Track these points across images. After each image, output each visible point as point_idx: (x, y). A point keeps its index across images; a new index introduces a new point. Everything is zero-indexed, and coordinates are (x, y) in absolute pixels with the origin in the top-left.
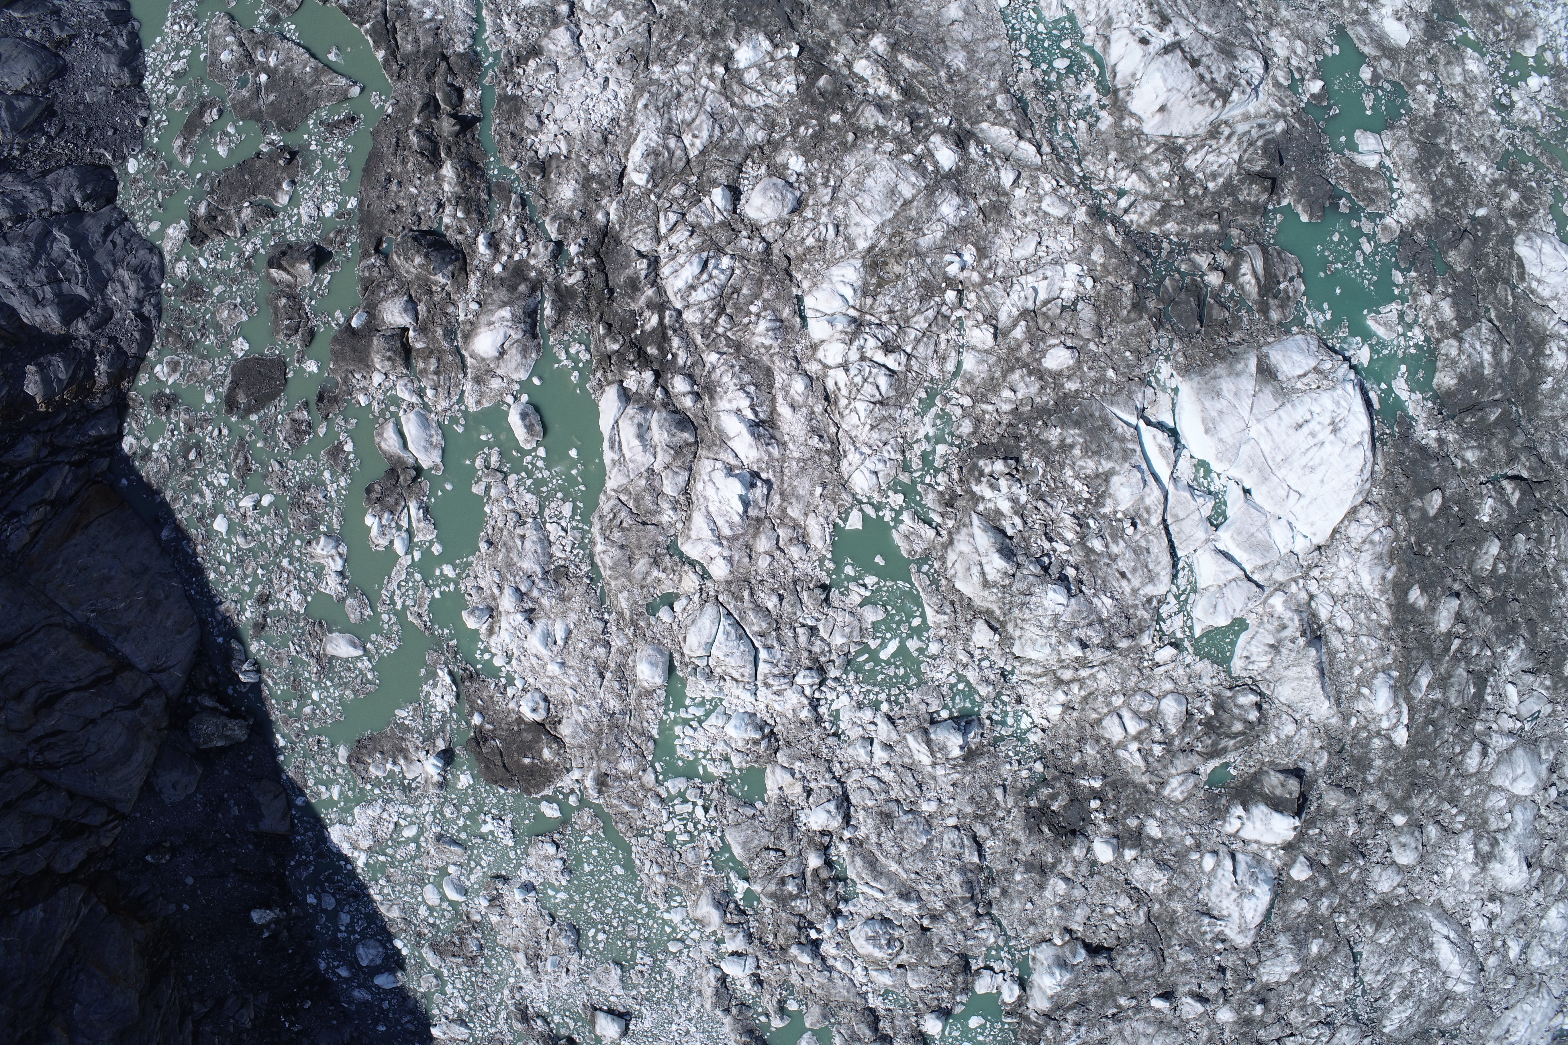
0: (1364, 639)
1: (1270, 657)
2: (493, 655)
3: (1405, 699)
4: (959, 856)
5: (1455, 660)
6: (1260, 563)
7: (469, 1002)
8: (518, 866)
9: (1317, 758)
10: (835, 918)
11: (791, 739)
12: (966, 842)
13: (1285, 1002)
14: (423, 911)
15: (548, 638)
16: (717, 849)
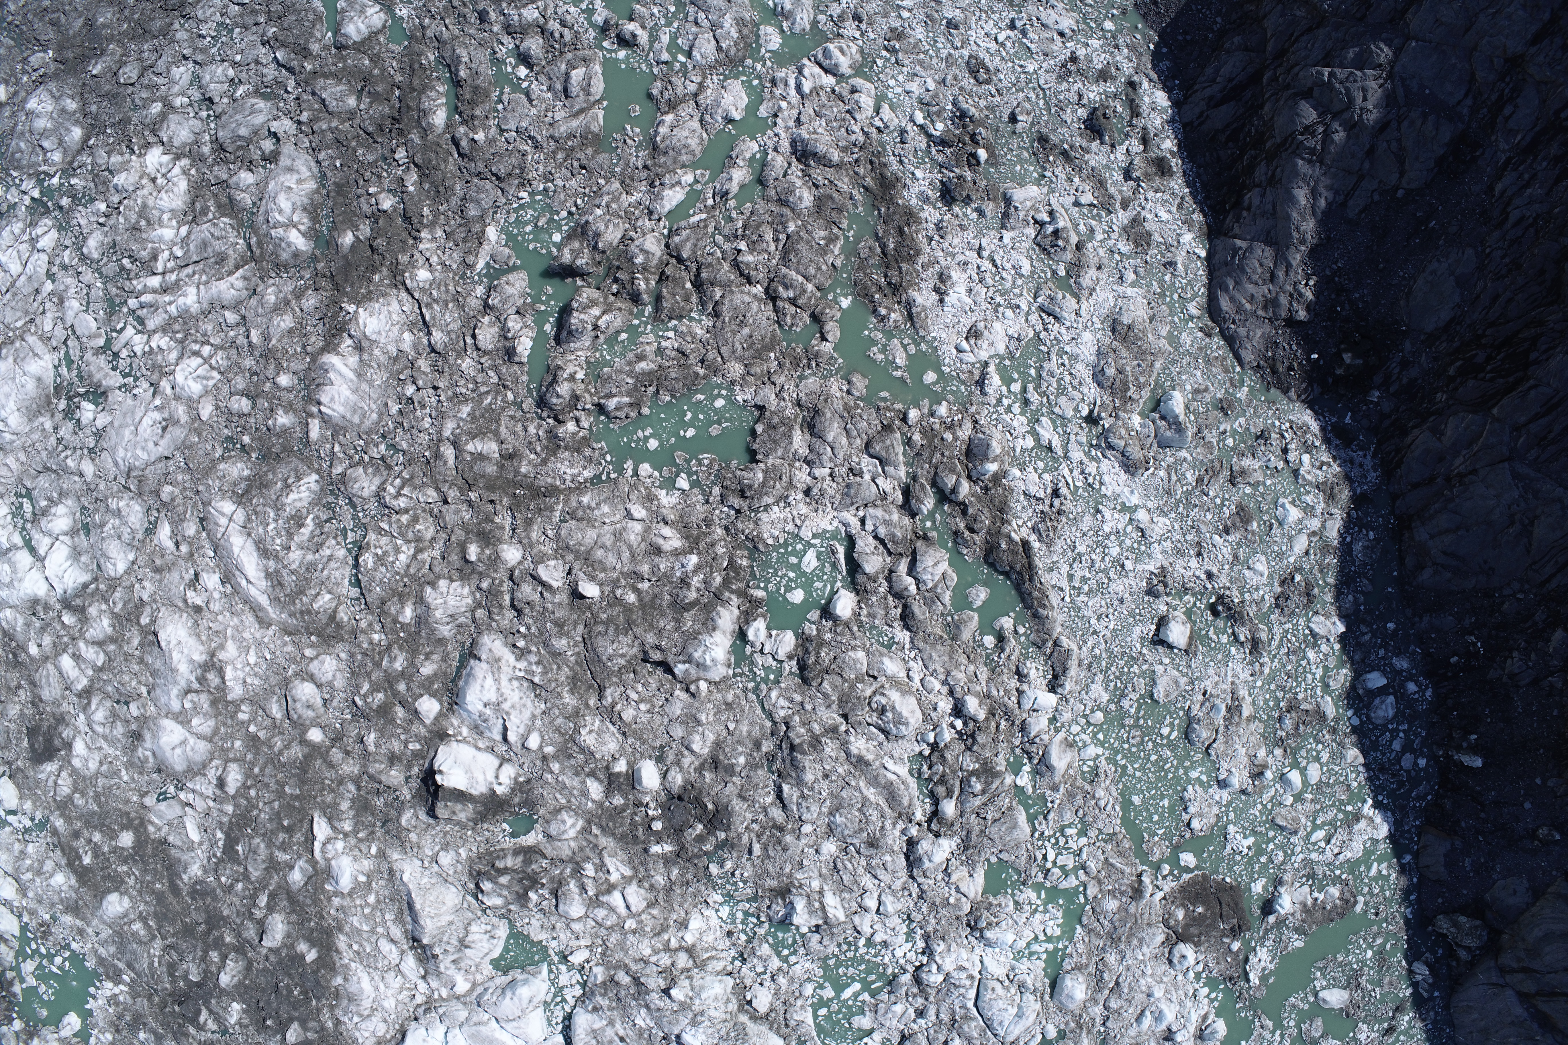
0: (365, 928)
1: (468, 939)
2: (1208, 996)
3: (317, 862)
4: (803, 796)
5: (262, 886)
6: (482, 1028)
7: (1304, 657)
8: (1230, 803)
9: (413, 822)
10: (936, 743)
11: (955, 923)
12: (795, 808)
13: (439, 546)
14: (1325, 756)
15: (1159, 1017)
16: (1041, 817)
